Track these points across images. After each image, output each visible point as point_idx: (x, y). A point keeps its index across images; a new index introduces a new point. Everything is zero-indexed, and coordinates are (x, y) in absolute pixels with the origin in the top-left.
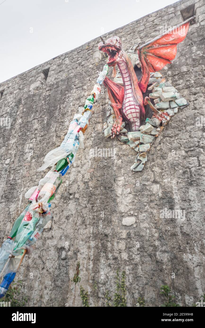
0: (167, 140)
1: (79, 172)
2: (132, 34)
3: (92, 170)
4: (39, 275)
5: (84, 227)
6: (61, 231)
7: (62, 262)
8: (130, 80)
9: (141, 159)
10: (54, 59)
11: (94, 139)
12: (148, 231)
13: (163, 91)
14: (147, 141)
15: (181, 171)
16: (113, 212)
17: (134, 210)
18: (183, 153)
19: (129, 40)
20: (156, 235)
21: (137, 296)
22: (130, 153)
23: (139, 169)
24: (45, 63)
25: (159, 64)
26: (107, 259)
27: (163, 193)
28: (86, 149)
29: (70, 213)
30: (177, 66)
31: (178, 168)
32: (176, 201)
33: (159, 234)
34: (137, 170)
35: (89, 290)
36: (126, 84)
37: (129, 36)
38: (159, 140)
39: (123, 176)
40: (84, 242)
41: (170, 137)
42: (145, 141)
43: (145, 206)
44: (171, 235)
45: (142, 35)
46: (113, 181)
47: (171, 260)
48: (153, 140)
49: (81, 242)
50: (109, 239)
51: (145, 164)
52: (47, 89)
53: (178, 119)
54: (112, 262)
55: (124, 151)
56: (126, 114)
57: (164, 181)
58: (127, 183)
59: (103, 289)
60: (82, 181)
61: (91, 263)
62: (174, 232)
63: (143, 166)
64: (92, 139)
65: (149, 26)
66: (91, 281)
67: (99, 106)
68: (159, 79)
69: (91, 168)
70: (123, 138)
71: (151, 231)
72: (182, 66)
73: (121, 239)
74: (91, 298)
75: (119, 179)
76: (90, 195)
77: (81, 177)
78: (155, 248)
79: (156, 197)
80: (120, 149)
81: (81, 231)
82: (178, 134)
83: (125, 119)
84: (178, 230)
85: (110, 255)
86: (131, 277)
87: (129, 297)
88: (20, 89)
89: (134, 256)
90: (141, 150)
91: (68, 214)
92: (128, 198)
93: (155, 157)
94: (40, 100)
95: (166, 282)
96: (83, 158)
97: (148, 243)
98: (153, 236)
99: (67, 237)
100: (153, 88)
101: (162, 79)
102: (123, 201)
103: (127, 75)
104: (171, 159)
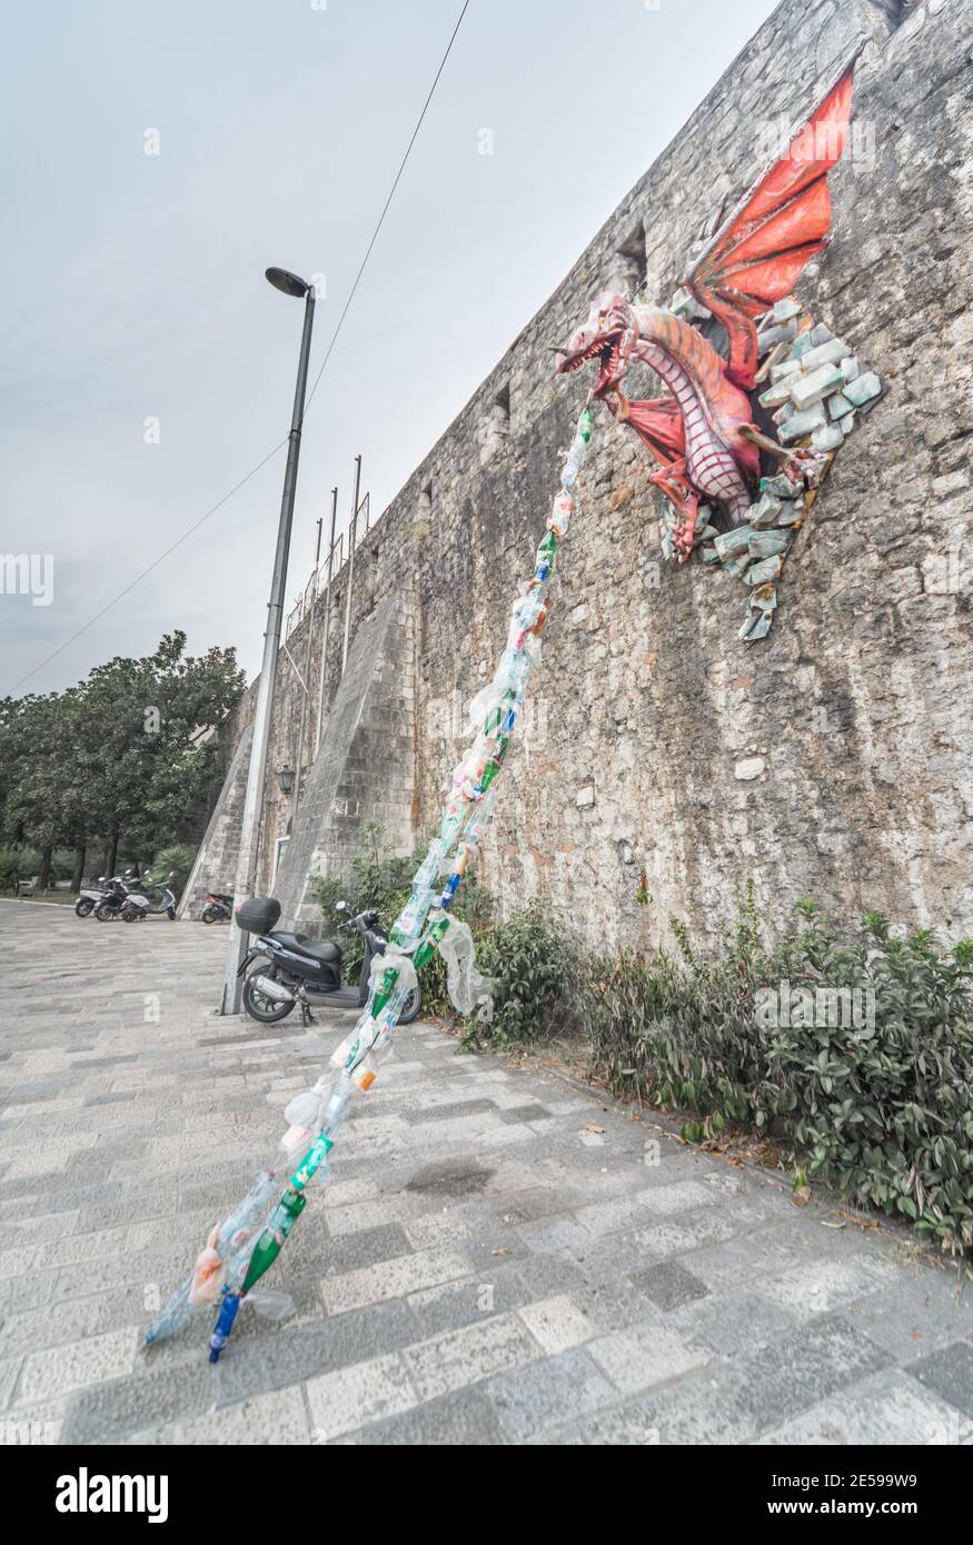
0: (826, 533)
1: (627, 665)
3: (653, 656)
4: (592, 897)
5: (658, 793)
6: (614, 807)
7: (627, 868)
8: (689, 384)
9: (760, 603)
12: (794, 787)
13: (802, 371)
14: (770, 549)
15: (868, 618)
16: (713, 750)
17: (759, 740)
18: (875, 560)
20: (814, 794)
21: (782, 926)
22: (735, 592)
23: (759, 633)
25: (777, 279)
26: (714, 855)
27: (825, 686)
28: (633, 604)
29: (624, 766)
30: (847, 247)
31: (860, 609)
32: (859, 703)
33: (821, 790)
34: (755, 636)
35: (686, 919)
36: (682, 396)
38: (806, 535)
39: (725, 658)
40: (662, 826)
41: (836, 519)
42: (764, 549)
43: (784, 727)
44: (849, 792)
46: (702, 677)
47: (853, 848)
48: (787, 541)
49: (656, 826)
50: (711, 815)
51: (774, 616)
52: (517, 455)
53: (857, 452)
54: (724, 861)
55: (719, 589)
57: (826, 653)
58: (735, 676)
59: (712, 916)
60: (636, 686)
61: (682, 866)
62: (854, 782)
63: (769, 622)
66: (687, 903)
68: (792, 324)
69: (650, 651)
70: (708, 554)
71: (800, 786)
72: (866, 240)
73: (736, 811)
74: (692, 934)
75: (717, 667)
76: (658, 718)
77: (632, 677)
78: (814, 825)
79: (808, 699)
80: (710, 586)
81: (653, 802)
82: (857, 505)
83: (702, 498)
84: (866, 776)
85: (718, 848)
86: (766, 891)
87: (767, 930)
89: (767, 845)
90: (756, 581)
91: (620, 769)
92: (743, 713)
93: (798, 591)
95: (842, 896)
96: (629, 630)
97: (796, 814)
98: (806, 798)
99: (626, 817)
100: (771, 372)
101: (801, 321)
102: (732, 722)
103: (675, 374)
104: (841, 586)
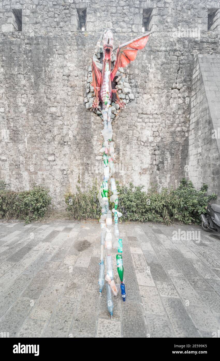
0: (121, 119)
1: (69, 129)
3: (78, 129)
4: (51, 182)
5: (76, 160)
6: (62, 162)
7: (64, 176)
11: (78, 108)
13: (123, 85)
15: (125, 137)
16: (91, 153)
18: (127, 128)
22: (101, 122)
25: (125, 62)
28: (73, 114)
30: (133, 67)
32: (121, 150)
38: (117, 118)
39: (97, 135)
40: (76, 167)
41: (123, 117)
46: (91, 138)
48: (114, 117)
49: (74, 167)
54: (91, 175)
55: (97, 120)
58: (98, 139)
59: (86, 185)
60: (72, 135)
61: (80, 175)
64: (77, 107)
69: (77, 127)
70: (98, 112)
74: (81, 188)
75: (95, 136)
76: (78, 144)
80: (95, 119)
81: (74, 162)
82: (126, 117)
85: (90, 172)
86: (99, 180)
96: (71, 121)
99: (65, 164)
100: (118, 81)
101: (123, 75)
102: (96, 148)
104: (121, 130)
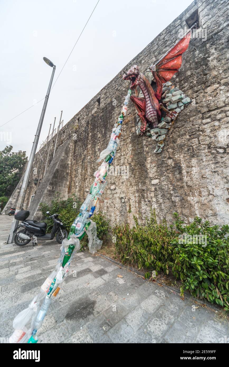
0: (176, 131)
1: (125, 158)
2: (149, 55)
3: (132, 156)
4: (113, 210)
5: (132, 187)
6: (120, 190)
7: (123, 204)
8: (148, 94)
9: (160, 145)
10: (102, 90)
11: (131, 138)
12: (166, 186)
13: (173, 96)
14: (163, 133)
15: (186, 149)
16: (146, 177)
17: (158, 175)
18: (188, 137)
19: (147, 61)
20: (172, 188)
21: (162, 218)
22: (153, 143)
23: (159, 152)
24: (97, 95)
25: (169, 75)
26: (145, 201)
27: (175, 164)
28: (128, 144)
29: (123, 180)
30: (183, 72)
31: (184, 147)
32: (183, 168)
33: (173, 187)
34: (158, 152)
35: (137, 216)
36: (146, 97)
37: (147, 57)
38: (171, 131)
39: (150, 157)
40: (132, 194)
41: (178, 128)
42: (162, 133)
43: (164, 173)
44: (180, 188)
45: (156, 53)
46: (144, 161)
47: (181, 200)
48: (167, 132)
49: (131, 194)
50: (145, 192)
51: (163, 148)
52: (101, 112)
53: (184, 114)
54: (148, 203)
55: (149, 142)
56: (148, 118)
57: (175, 156)
58: (152, 161)
59: (144, 215)
60: (127, 163)
61: (137, 204)
62: (182, 185)
63: (162, 149)
64: (130, 138)
65: (161, 44)
66: (138, 212)
67: (132, 116)
68: (170, 87)
69: (131, 155)
70: (148, 134)
71: (168, 186)
72: (187, 71)
73: (151, 191)
74: (139, 220)
75: (148, 159)
76: (133, 170)
77: (127, 161)
78: (171, 195)
79: (170, 167)
80: (147, 141)
81: (130, 189)
82: (184, 125)
83: (148, 121)
84: (185, 184)
85: (146, 200)
86: (158, 210)
87: (158, 219)
88: (87, 115)
89: (159, 199)
90: (159, 140)
91: (122, 181)
92: (154, 169)
93: (169, 143)
94: (98, 119)
95: (178, 211)
96: (126, 150)
97: (167, 192)
98: (169, 189)
99: (123, 192)
100: (165, 95)
101: (172, 86)
102: (151, 171)
103: (146, 91)
104: (179, 142)
